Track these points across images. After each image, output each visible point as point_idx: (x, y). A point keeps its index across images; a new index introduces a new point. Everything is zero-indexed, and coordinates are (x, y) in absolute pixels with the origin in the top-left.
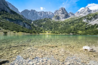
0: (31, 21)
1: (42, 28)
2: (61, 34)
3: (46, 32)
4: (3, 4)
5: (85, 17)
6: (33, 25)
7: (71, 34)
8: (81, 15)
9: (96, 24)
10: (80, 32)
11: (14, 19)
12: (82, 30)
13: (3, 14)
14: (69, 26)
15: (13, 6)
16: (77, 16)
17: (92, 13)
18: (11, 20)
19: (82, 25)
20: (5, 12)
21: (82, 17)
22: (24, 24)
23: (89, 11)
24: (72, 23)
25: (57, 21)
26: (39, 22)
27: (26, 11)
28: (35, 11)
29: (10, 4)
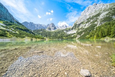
5: (65, 30)
7: (60, 39)
8: (62, 28)
14: (57, 35)
21: (63, 30)
24: (59, 32)
28: (33, 23)
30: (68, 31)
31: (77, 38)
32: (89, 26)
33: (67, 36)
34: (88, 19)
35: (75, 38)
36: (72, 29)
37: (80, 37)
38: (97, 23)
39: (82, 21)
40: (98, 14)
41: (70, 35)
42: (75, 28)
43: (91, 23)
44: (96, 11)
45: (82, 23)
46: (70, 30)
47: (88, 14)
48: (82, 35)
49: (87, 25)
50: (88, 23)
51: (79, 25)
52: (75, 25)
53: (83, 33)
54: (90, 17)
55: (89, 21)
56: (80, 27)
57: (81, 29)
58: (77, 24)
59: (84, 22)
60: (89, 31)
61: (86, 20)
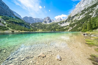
0: (30, 24)
1: (36, 28)
2: (47, 31)
3: (39, 30)
4: (10, 12)
5: (59, 22)
6: (31, 26)
7: (53, 31)
8: (57, 21)
9: (64, 26)
10: (57, 30)
11: (18, 22)
12: (58, 29)
14: (52, 27)
15: (17, 14)
16: (55, 22)
19: (58, 26)
20: (11, 18)
22: (25, 26)
23: (61, 19)
24: (53, 25)
25: (45, 24)
26: (35, 24)
27: (26, 18)
29: (15, 12)
30: (61, 24)
31: (69, 30)
32: (83, 18)
33: (60, 28)
34: (83, 11)
35: (68, 30)
37: (72, 29)
38: (92, 14)
39: (76, 13)
40: (94, 5)
41: (62, 27)
42: (69, 20)
43: (85, 15)
44: (93, 2)
45: (76, 15)
47: (84, 6)
48: (74, 27)
49: (81, 17)
50: (82, 15)
51: (73, 17)
52: (69, 17)
53: (76, 25)
54: (85, 9)
55: (84, 13)
56: (74, 19)
57: (74, 21)
58: (71, 17)
59: (78, 14)
60: (81, 23)
61: (80, 12)
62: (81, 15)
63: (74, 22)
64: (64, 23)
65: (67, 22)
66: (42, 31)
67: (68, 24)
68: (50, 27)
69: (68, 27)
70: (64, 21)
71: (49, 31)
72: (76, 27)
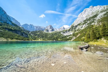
0: (29, 32)
1: (36, 37)
2: (48, 41)
3: (39, 39)
4: (6, 18)
5: (62, 31)
7: (54, 41)
8: (60, 30)
9: (67, 35)
10: (59, 39)
11: (13, 29)
12: (60, 38)
13: (3, 25)
14: (54, 36)
15: (16, 21)
16: (58, 30)
17: (66, 29)
18: (10, 30)
19: (60, 36)
20: (6, 24)
22: (22, 34)
23: (64, 28)
24: (56, 34)
25: (47, 32)
28: (33, 25)
30: (64, 33)
31: (72, 40)
32: (86, 27)
33: (62, 38)
35: (71, 40)
36: (69, 30)
37: (75, 39)
39: (79, 22)
41: (65, 37)
42: (72, 29)
43: (87, 25)
44: (93, 13)
45: (79, 24)
46: (66, 31)
47: (85, 16)
49: (84, 26)
50: (85, 25)
51: (76, 26)
52: (72, 27)
53: (79, 34)
54: (87, 19)
55: (86, 22)
56: (77, 28)
57: (77, 30)
58: (74, 26)
59: (80, 24)
60: (85, 32)
61: (82, 21)
62: (83, 24)
63: (77, 32)
64: (67, 32)
65: (70, 32)
66: (42, 40)
67: (72, 34)
68: (52, 36)
69: (71, 36)
70: (67, 30)
71: (50, 41)
72: (79, 36)
